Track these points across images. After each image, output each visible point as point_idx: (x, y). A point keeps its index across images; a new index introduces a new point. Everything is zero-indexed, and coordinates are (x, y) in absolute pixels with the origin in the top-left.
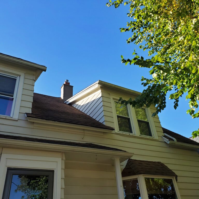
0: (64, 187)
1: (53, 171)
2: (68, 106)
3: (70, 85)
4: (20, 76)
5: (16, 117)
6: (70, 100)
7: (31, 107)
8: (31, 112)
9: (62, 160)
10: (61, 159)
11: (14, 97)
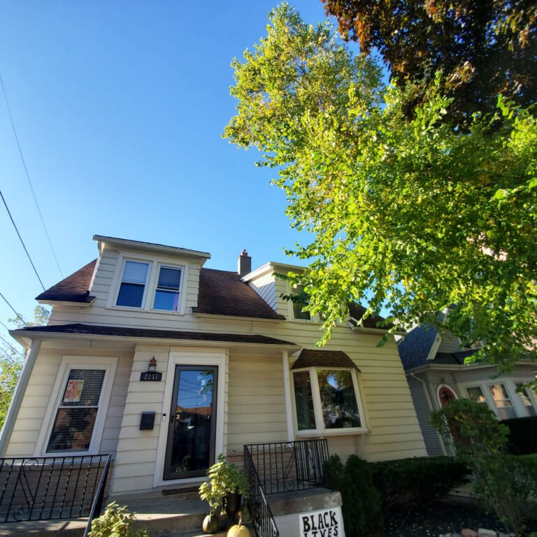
0: (228, 381)
1: (217, 367)
2: (244, 285)
3: (248, 256)
4: (184, 266)
5: (182, 312)
6: (246, 278)
7: (197, 300)
8: (196, 306)
9: (226, 355)
10: (224, 355)
11: (180, 291)
